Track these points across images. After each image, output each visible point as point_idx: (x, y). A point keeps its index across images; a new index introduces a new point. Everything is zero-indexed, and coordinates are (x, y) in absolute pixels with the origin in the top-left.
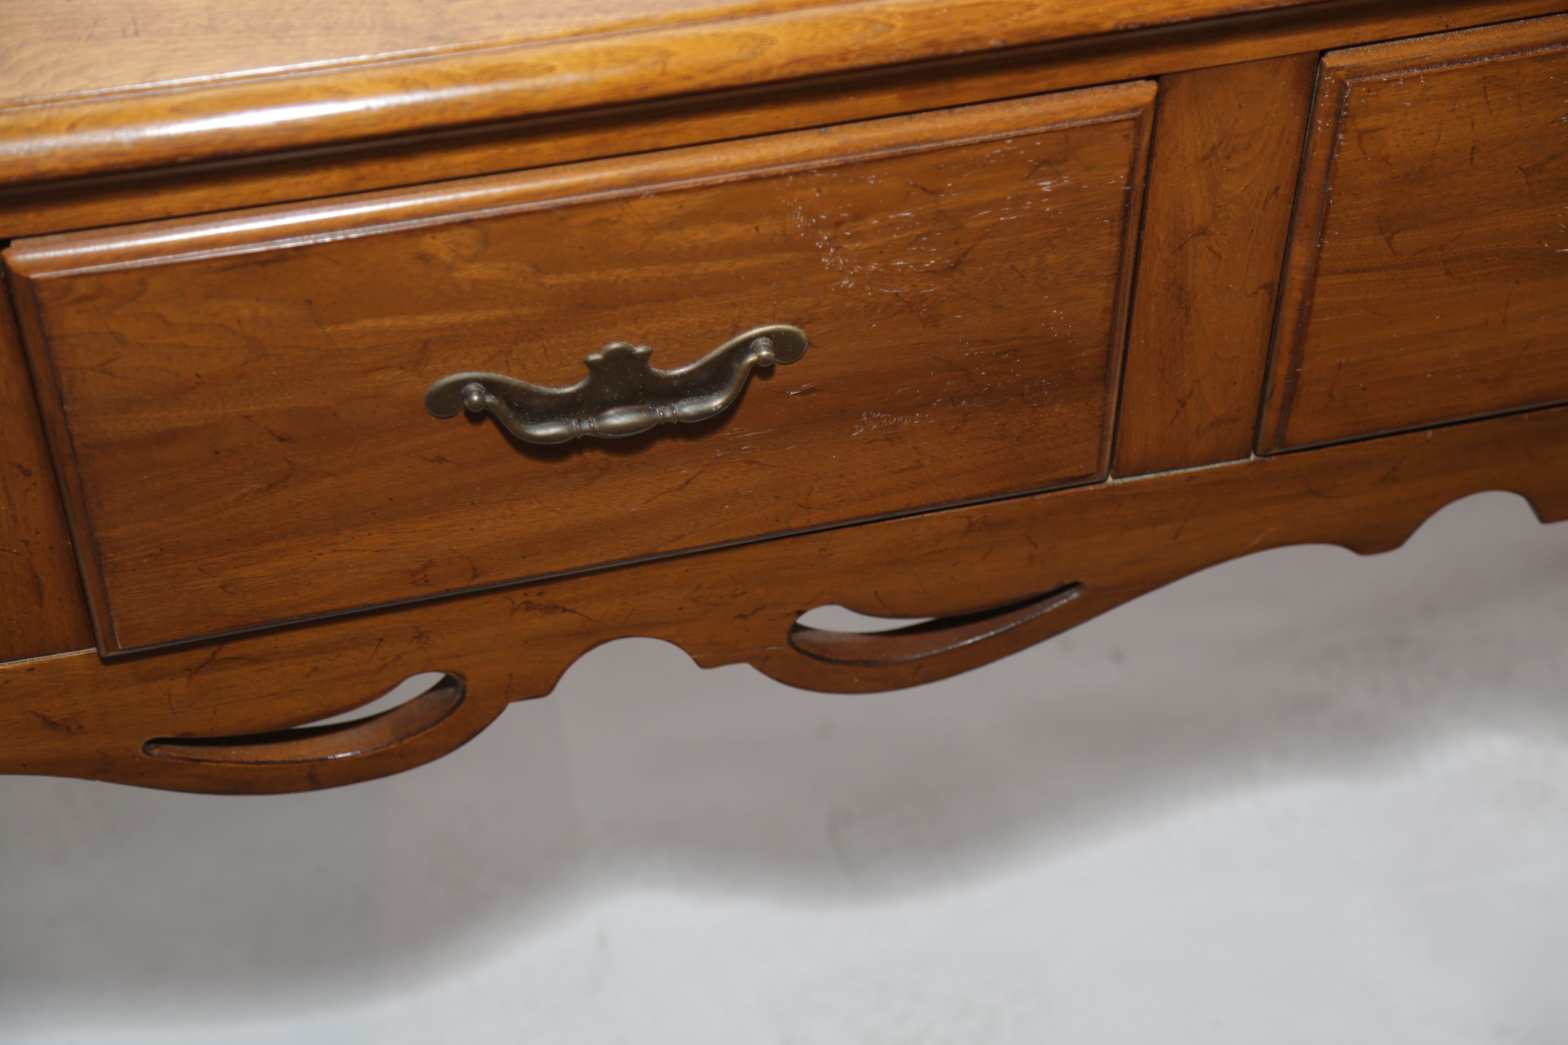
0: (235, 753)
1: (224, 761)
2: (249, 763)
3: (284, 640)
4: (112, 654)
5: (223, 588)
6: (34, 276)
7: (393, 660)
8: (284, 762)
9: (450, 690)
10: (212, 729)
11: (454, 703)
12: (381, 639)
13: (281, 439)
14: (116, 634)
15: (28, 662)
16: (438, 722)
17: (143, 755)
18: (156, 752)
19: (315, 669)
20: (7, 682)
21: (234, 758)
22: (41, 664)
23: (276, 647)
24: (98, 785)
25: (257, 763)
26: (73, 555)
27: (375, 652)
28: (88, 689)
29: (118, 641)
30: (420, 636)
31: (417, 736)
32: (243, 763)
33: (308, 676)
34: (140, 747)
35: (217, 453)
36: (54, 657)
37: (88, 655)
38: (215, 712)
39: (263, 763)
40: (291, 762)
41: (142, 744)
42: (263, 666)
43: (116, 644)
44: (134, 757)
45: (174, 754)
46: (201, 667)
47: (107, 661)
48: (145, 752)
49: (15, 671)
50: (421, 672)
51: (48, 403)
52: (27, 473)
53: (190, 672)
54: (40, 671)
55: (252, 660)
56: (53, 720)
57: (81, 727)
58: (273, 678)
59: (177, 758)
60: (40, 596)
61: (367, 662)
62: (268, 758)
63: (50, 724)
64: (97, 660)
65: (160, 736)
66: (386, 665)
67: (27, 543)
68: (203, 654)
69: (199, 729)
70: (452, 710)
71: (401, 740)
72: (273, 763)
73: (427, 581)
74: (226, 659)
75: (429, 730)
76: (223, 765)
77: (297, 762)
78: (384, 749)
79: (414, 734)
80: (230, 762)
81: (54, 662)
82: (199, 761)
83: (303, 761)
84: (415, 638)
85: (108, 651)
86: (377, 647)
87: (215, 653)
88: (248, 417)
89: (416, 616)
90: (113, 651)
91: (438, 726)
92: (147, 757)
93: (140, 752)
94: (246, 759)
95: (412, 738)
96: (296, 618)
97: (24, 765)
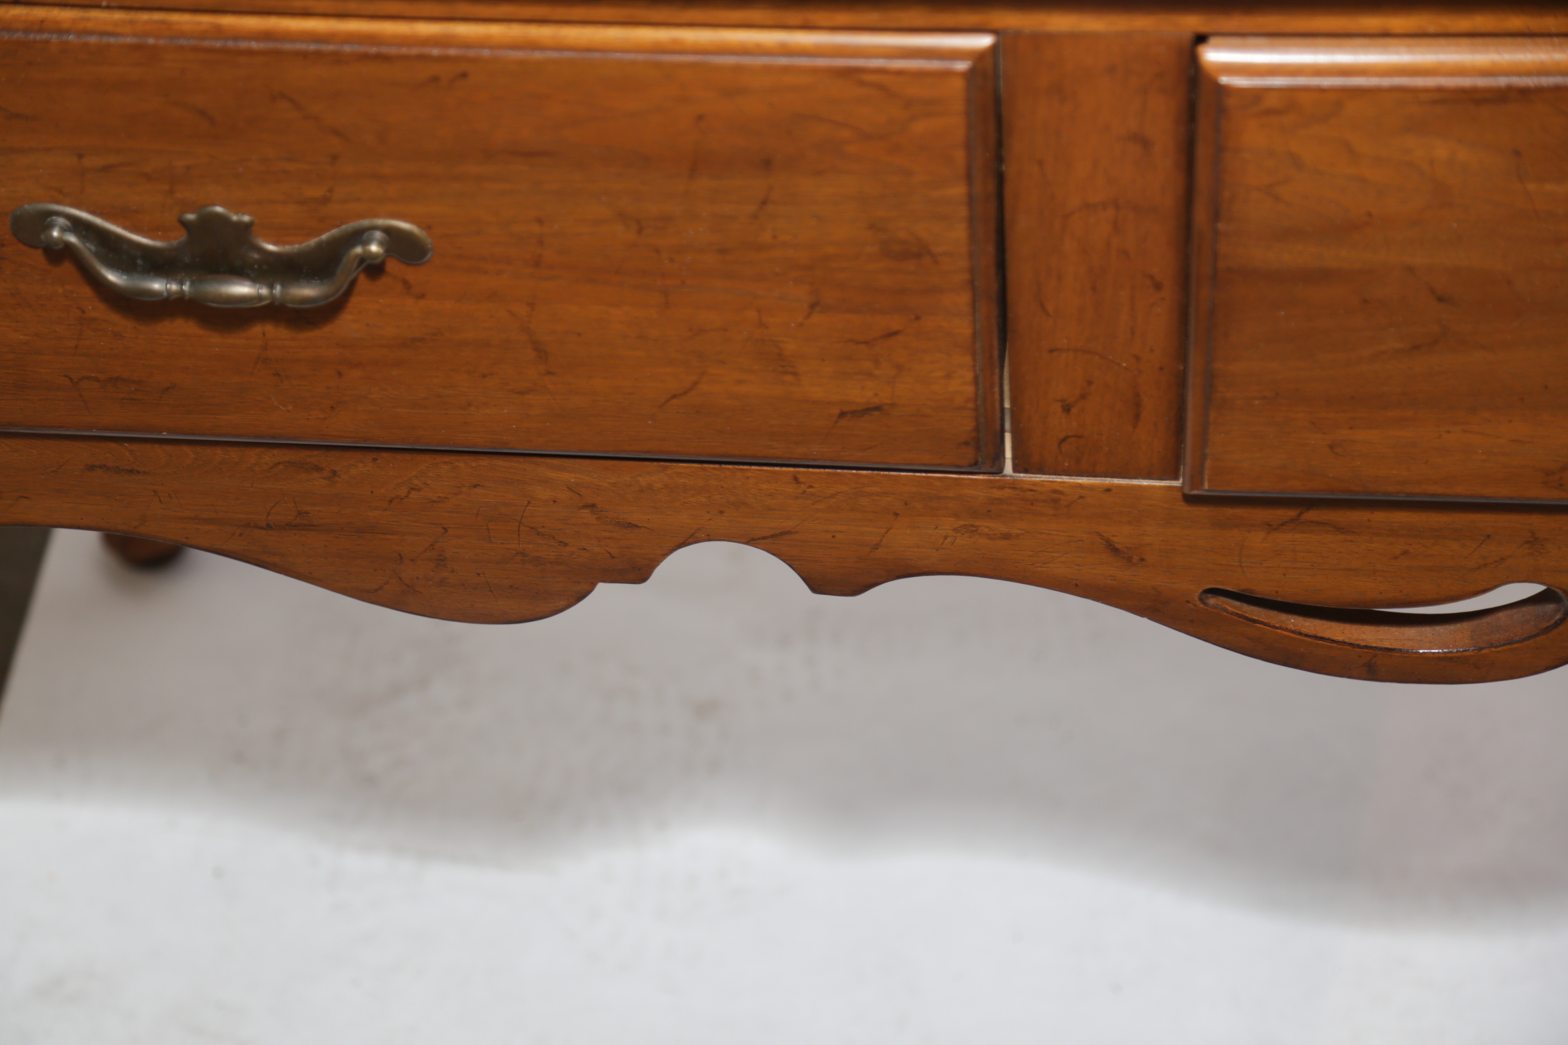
0: (1294, 622)
1: (1280, 628)
2: (1307, 635)
3: (1379, 517)
4: (1195, 492)
5: (1331, 447)
6: (1224, 80)
7: (1495, 562)
8: (1344, 643)
9: (1550, 607)
10: (1277, 592)
11: (1552, 622)
12: (1488, 536)
13: (1440, 299)
14: (1207, 473)
15: (1108, 481)
16: (1528, 638)
17: (1198, 603)
18: (1212, 601)
19: (1405, 553)
20: (1081, 497)
21: (1291, 627)
22: (1119, 486)
23: (1369, 520)
24: (1145, 621)
25: (1316, 637)
26: (1181, 382)
27: (1477, 548)
28: (1161, 522)
29: (1206, 480)
30: (1534, 542)
31: (1500, 649)
32: (1300, 634)
33: (1396, 558)
34: (1197, 594)
35: (1365, 301)
36: (1135, 482)
37: (1170, 488)
38: (1284, 575)
39: (1322, 639)
40: (1351, 645)
41: (1201, 591)
42: (1349, 538)
43: (1202, 483)
44: (1188, 602)
45: (1229, 608)
46: (1282, 525)
47: (1190, 500)
48: (1201, 600)
49: (1092, 488)
50: (1524, 581)
51: (1201, 215)
52: (1158, 286)
53: (1270, 527)
54: (1117, 493)
55: (1340, 529)
56: (1117, 546)
57: (1142, 560)
58: (1357, 553)
59: (1232, 613)
60: (1137, 416)
61: (1465, 558)
62: (1327, 634)
63: (1113, 549)
64: (1179, 495)
65: (1220, 587)
66: (1485, 565)
67: (1138, 358)
68: (1291, 513)
69: (1264, 588)
70: (1548, 630)
71: (1481, 649)
72: (1333, 641)
73: (1561, 485)
74: (1312, 522)
75: (1515, 645)
76: (1279, 631)
77: (1358, 646)
78: (1459, 654)
79: (1497, 647)
80: (1286, 630)
81: (1133, 487)
82: (1255, 621)
83: (1366, 647)
84: (1527, 542)
85: (1193, 488)
86: (1481, 544)
87: (1299, 515)
88: (1410, 270)
89: (1535, 521)
90: (1198, 490)
91: (1526, 643)
92: (1202, 606)
93: (1197, 598)
94: (1304, 630)
95: (1493, 649)
96: (1402, 495)
97: (1077, 585)
